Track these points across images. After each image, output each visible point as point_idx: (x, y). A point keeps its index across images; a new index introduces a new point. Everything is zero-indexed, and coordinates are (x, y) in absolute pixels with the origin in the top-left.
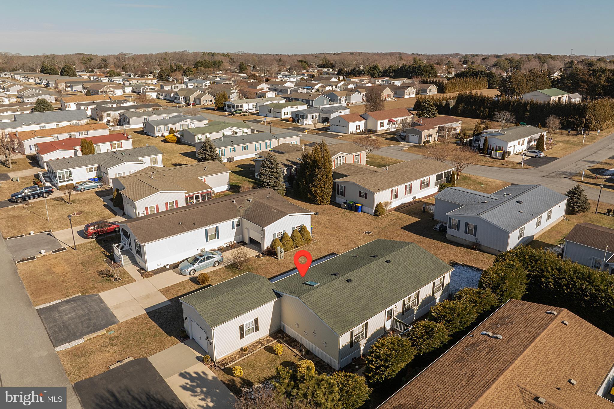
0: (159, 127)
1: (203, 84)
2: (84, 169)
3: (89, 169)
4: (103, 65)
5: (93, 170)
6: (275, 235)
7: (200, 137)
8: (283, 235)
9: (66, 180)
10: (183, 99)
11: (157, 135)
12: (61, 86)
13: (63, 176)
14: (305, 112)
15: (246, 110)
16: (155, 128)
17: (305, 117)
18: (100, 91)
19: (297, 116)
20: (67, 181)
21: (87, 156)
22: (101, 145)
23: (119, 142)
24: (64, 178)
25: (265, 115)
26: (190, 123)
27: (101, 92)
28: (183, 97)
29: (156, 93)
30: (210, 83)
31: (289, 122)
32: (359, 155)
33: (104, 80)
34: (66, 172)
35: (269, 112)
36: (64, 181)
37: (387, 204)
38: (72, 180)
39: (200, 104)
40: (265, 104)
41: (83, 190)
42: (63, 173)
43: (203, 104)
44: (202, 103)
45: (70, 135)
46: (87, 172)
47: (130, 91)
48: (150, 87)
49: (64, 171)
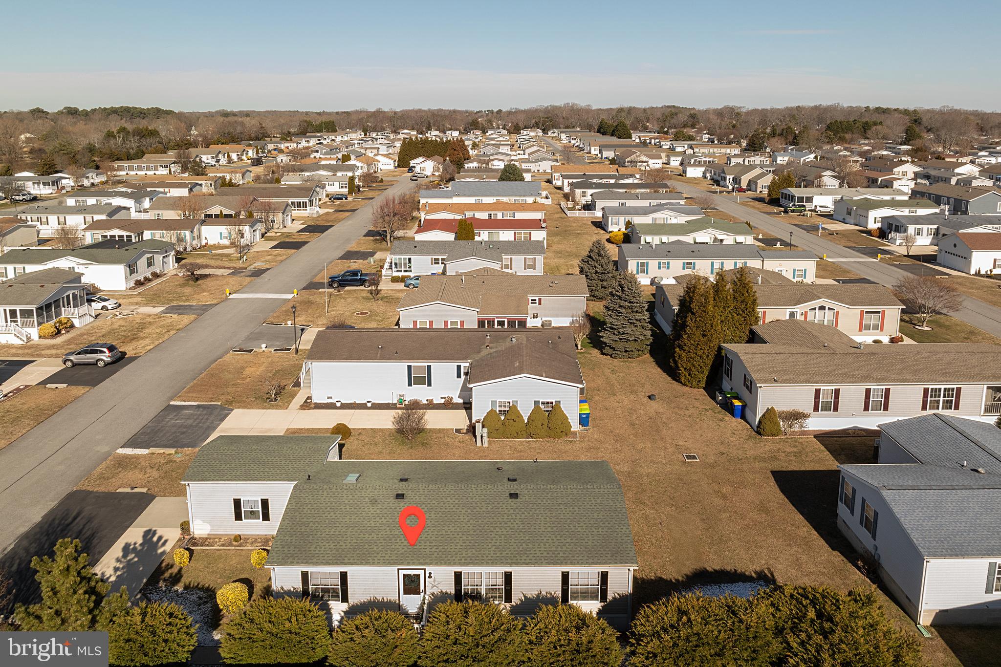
0: (615, 219)
1: (802, 159)
2: (428, 259)
3: (435, 259)
4: (690, 123)
5: (440, 262)
6: (493, 403)
7: (649, 239)
8: (511, 411)
9: (403, 269)
10: (731, 180)
11: (610, 229)
12: (595, 150)
13: (400, 264)
14: (903, 221)
15: (816, 206)
16: (610, 218)
17: (902, 229)
18: (629, 159)
19: (890, 226)
20: (405, 271)
21: (462, 243)
22: (501, 232)
23: (528, 231)
24: (401, 267)
25: (841, 219)
26: (669, 217)
27: (628, 162)
28: (731, 177)
29: (703, 169)
30: (816, 158)
31: (871, 236)
32: (879, 312)
33: (666, 145)
34: (405, 259)
35: (849, 213)
36: (401, 271)
37: (797, 416)
38: (411, 271)
39: (756, 191)
40: (854, 198)
41: (411, 287)
42: (400, 259)
43: (761, 192)
44: (759, 190)
45: (490, 215)
46: (432, 264)
47: (678, 163)
48: (706, 159)
49: (402, 257)
